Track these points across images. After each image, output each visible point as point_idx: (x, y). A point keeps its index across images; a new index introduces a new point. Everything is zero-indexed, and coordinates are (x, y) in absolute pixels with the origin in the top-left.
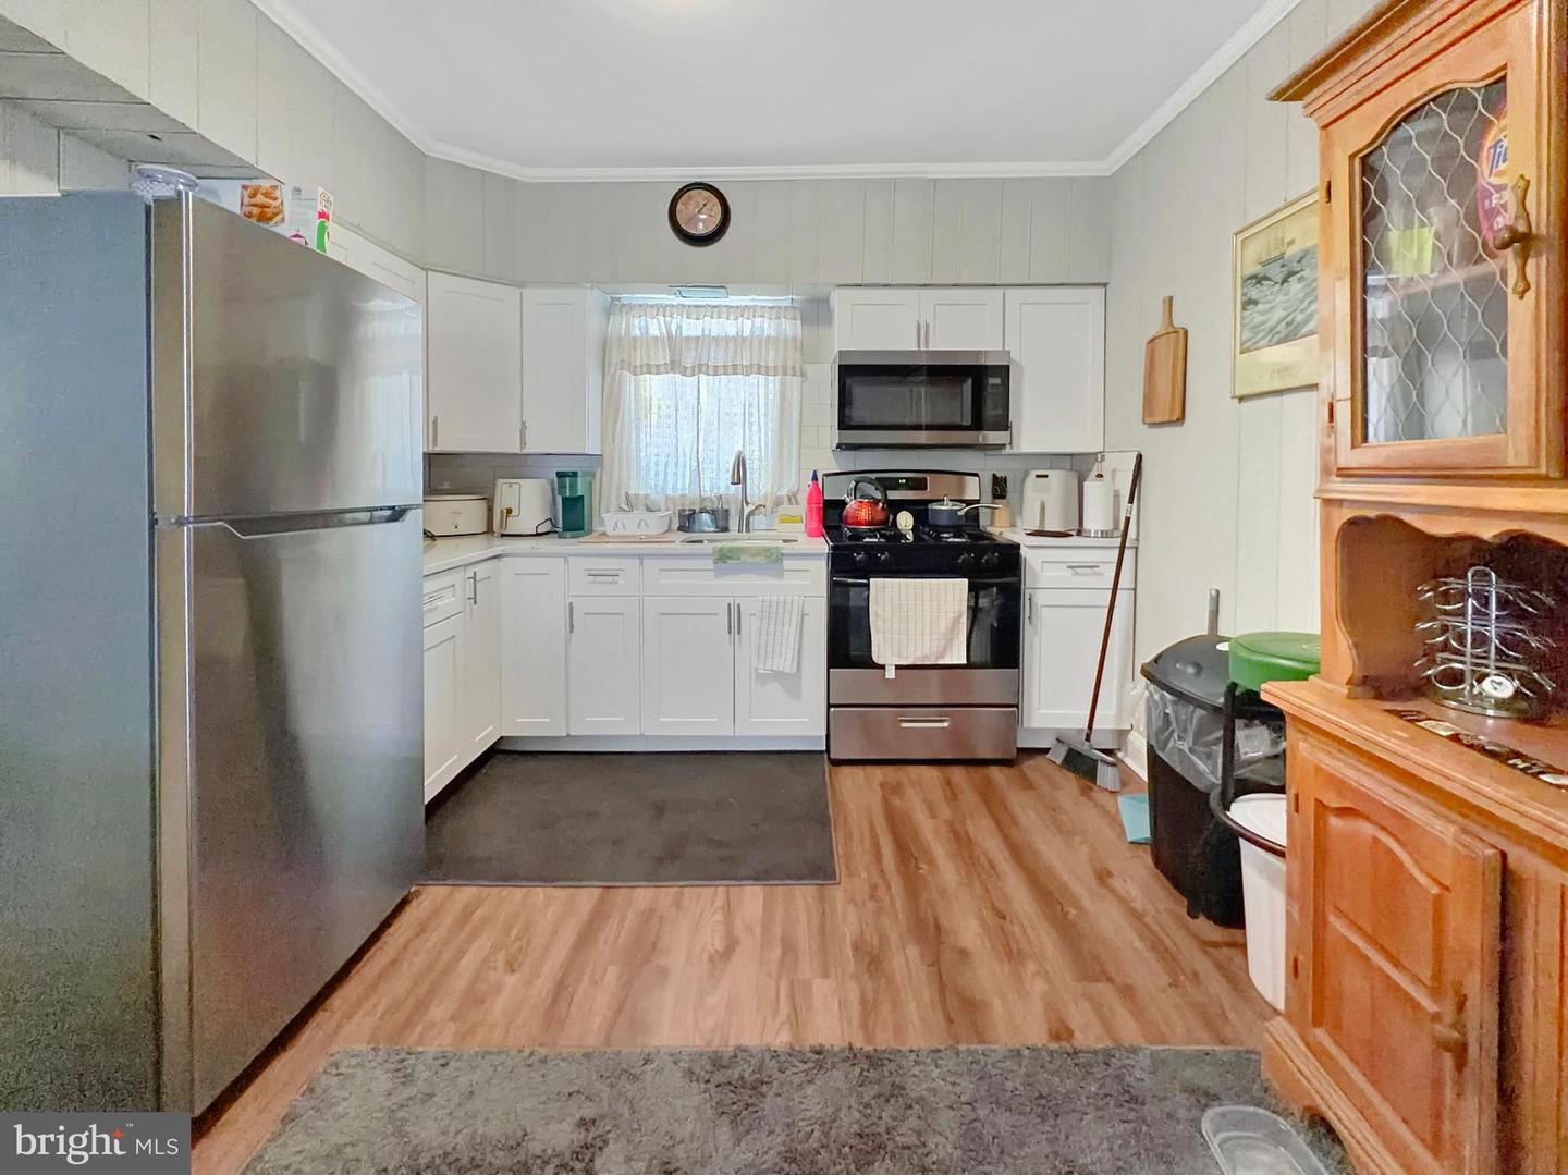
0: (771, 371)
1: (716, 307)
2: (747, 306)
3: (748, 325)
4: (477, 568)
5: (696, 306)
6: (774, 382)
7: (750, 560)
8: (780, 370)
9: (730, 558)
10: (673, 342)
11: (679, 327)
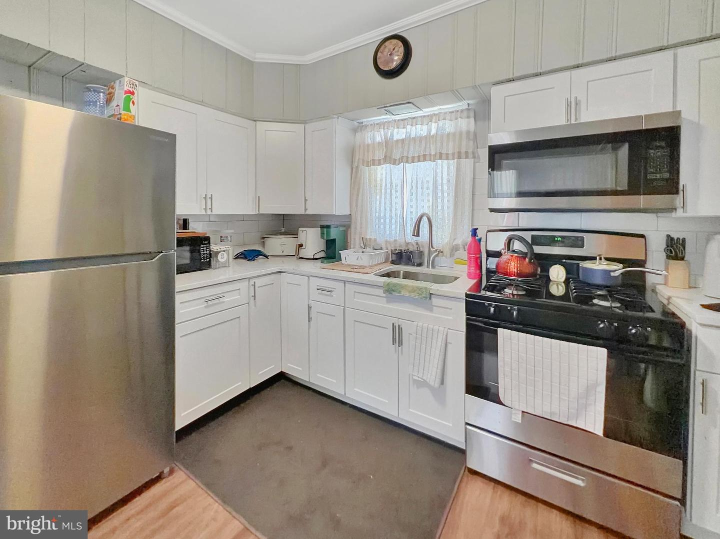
0: (451, 157)
1: (414, 118)
2: (434, 114)
3: (434, 126)
4: (256, 280)
5: (402, 120)
6: (453, 163)
7: (408, 294)
8: (456, 156)
9: (393, 291)
10: (388, 143)
11: (392, 135)
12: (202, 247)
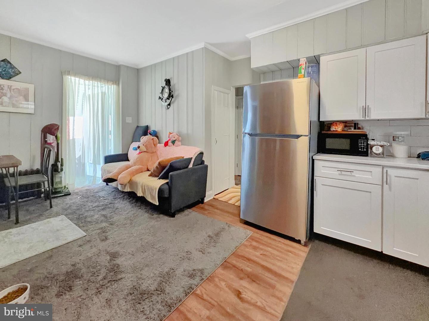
12: (360, 141)
